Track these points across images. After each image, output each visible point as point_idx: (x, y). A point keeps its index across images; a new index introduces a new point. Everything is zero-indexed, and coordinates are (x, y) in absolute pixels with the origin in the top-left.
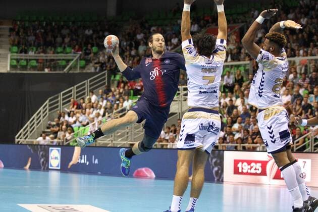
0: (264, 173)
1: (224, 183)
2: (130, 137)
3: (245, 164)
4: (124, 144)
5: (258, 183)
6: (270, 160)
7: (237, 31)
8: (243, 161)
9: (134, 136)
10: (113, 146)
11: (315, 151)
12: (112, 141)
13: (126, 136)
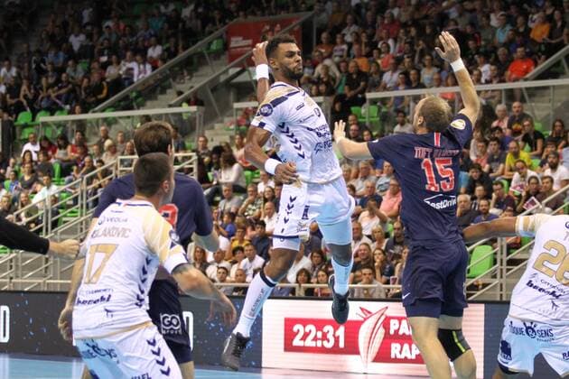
0: (351, 348)
1: (263, 370)
2: (51, 269)
3: (311, 327)
4: (39, 284)
5: (339, 369)
6: (365, 319)
7: (296, 29)
8: (304, 322)
9: (61, 267)
10: (12, 289)
11: (470, 299)
12: (11, 278)
13: (44, 266)
